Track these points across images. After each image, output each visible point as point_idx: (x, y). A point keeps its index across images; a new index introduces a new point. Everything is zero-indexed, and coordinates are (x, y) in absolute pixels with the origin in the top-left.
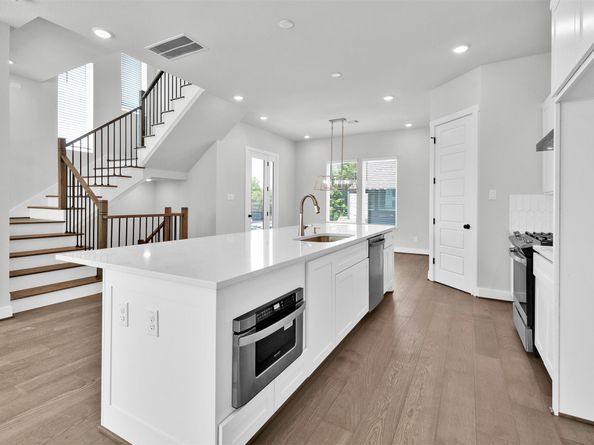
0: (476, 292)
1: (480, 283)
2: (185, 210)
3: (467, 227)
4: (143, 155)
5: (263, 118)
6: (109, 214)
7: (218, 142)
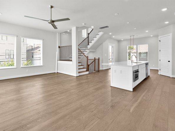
0: (171, 76)
1: (173, 74)
2: (99, 58)
3: (169, 61)
4: (89, 47)
5: (113, 37)
6: (89, 59)
7: (103, 43)
